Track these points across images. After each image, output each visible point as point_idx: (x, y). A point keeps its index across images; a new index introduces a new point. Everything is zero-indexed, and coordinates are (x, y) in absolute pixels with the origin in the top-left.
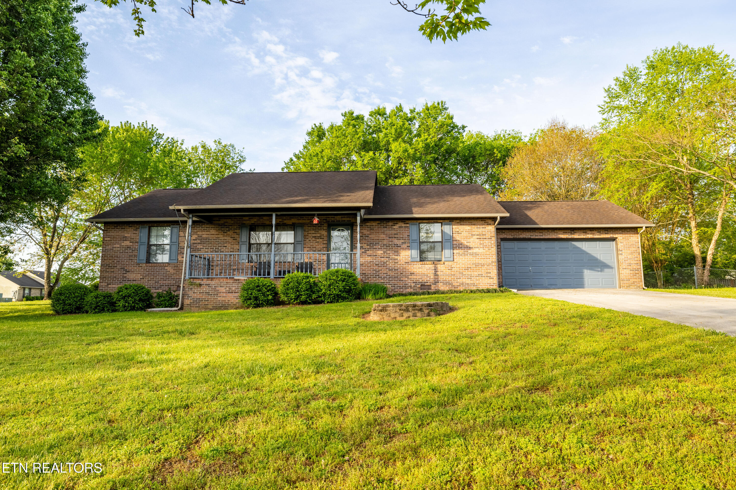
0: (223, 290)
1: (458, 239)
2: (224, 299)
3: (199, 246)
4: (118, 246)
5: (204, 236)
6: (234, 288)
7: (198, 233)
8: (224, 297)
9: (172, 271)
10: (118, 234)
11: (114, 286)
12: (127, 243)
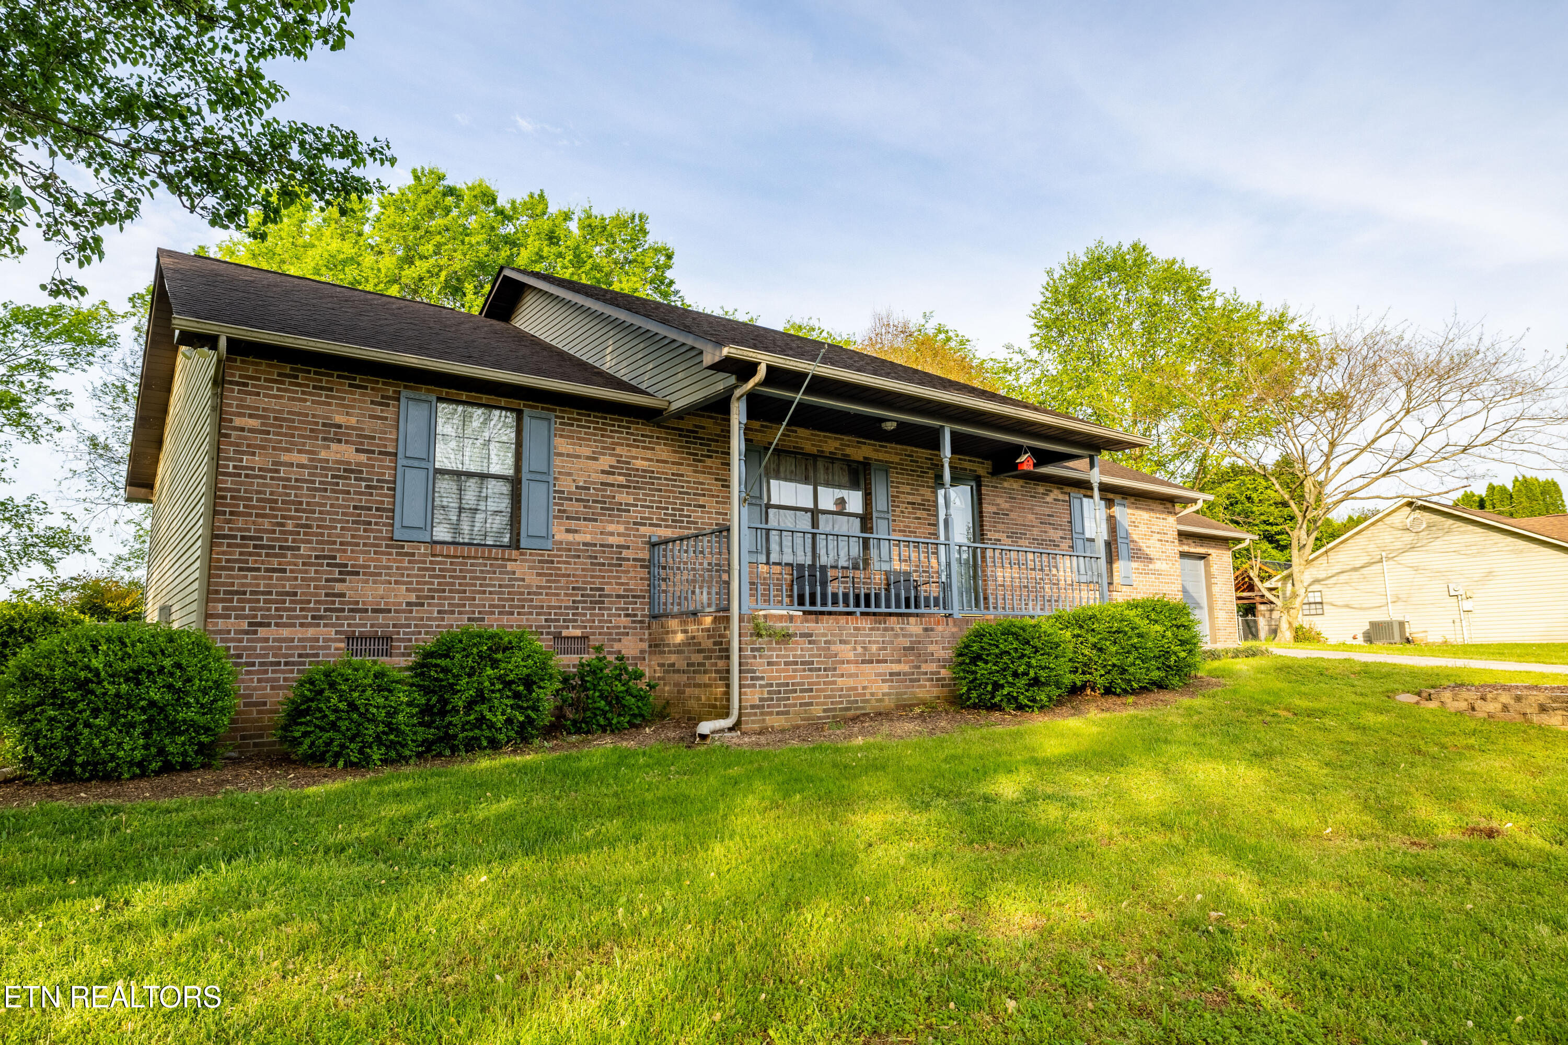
0: (846, 652)
1: (1135, 537)
2: (851, 682)
3: (623, 497)
4: (304, 459)
5: (639, 464)
6: (874, 647)
7: (619, 450)
8: (850, 676)
9: (532, 579)
10: (297, 407)
11: (285, 632)
12: (346, 453)
